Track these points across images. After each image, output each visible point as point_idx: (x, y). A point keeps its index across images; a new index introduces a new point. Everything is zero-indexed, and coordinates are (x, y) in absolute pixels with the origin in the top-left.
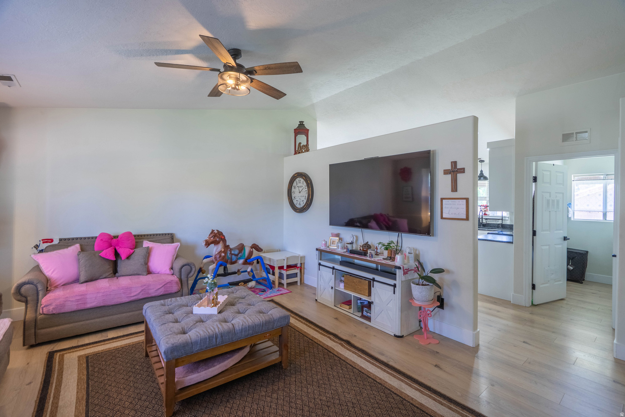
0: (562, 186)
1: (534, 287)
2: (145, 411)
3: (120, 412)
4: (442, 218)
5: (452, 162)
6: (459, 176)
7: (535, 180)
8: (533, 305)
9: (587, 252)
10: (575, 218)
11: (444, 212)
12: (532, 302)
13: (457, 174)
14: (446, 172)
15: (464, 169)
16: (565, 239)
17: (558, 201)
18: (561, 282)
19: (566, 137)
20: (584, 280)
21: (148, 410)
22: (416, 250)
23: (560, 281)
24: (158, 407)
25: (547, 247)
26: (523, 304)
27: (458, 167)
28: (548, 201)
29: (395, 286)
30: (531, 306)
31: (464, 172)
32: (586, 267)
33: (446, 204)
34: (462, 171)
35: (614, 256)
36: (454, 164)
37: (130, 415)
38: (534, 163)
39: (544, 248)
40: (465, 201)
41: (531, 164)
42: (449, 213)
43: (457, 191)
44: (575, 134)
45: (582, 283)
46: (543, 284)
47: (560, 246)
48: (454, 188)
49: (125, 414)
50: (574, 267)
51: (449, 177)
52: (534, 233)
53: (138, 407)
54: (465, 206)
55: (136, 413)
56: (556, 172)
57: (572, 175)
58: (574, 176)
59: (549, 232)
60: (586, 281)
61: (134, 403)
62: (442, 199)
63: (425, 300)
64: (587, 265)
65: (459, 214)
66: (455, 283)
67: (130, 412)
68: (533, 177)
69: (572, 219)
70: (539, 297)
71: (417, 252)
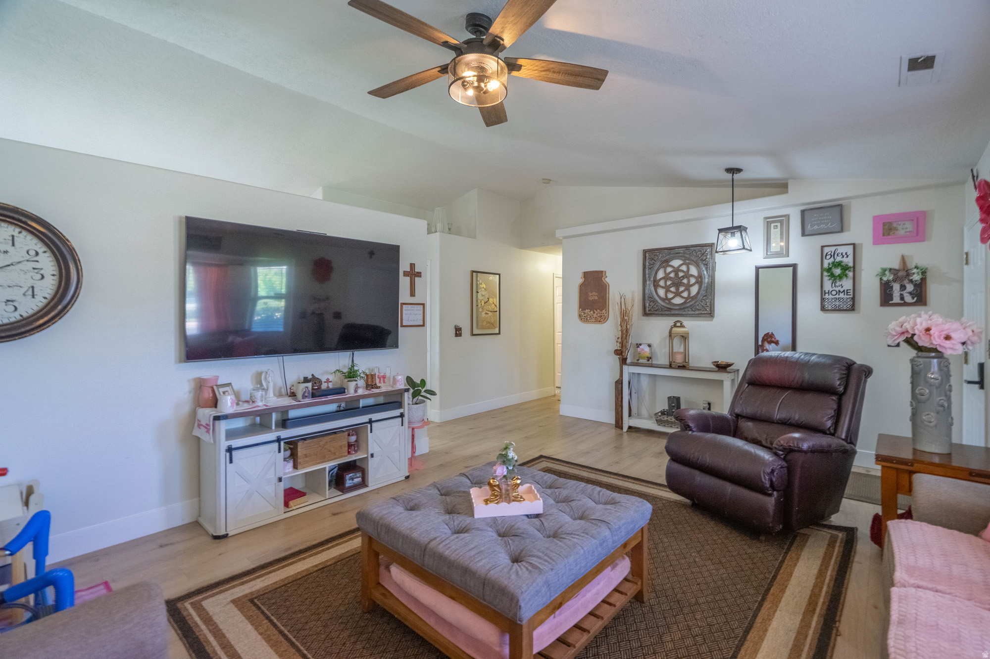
2: (653, 627)
3: (677, 653)
4: (403, 325)
5: (410, 263)
6: (417, 279)
11: (404, 318)
13: (414, 277)
14: (406, 274)
21: (650, 624)
24: (638, 618)
27: (416, 270)
29: (402, 416)
31: (421, 277)
33: (406, 310)
34: (419, 275)
36: (413, 265)
37: (672, 638)
40: (421, 306)
42: (408, 320)
43: (415, 296)
48: (413, 293)
49: (674, 645)
51: (408, 279)
53: (653, 639)
54: (421, 312)
55: (664, 633)
61: (652, 650)
62: (403, 304)
65: (417, 320)
67: (668, 642)
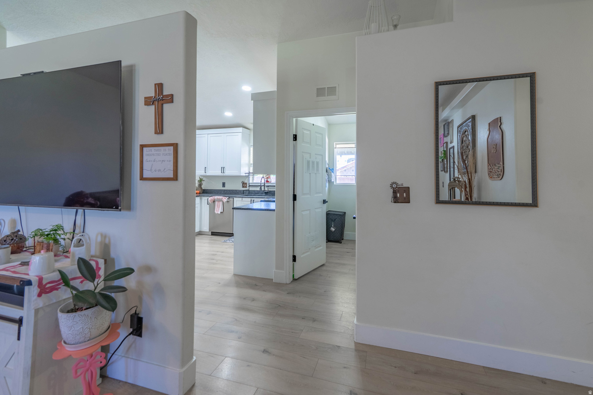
0: (321, 148)
1: (294, 259)
4: (142, 178)
5: (155, 84)
6: (166, 107)
7: (295, 138)
8: (294, 280)
9: (345, 213)
10: (337, 183)
11: (144, 168)
12: (293, 275)
13: (162, 104)
14: (148, 101)
15: (172, 95)
16: (325, 202)
17: (318, 163)
18: (321, 248)
19: (320, 92)
20: (343, 239)
22: (105, 237)
23: (320, 246)
25: (308, 212)
26: (284, 282)
27: (165, 93)
28: (308, 162)
29: (20, 322)
30: (292, 282)
31: (172, 102)
32: (344, 227)
33: (148, 155)
34: (170, 99)
35: (354, 218)
36: (159, 87)
38: (294, 119)
39: (304, 213)
40: (172, 148)
41: (291, 120)
42: (151, 170)
43: (162, 133)
44: (326, 88)
45: (341, 243)
46: (304, 253)
47: (320, 210)
48: (159, 129)
50: (336, 228)
52: (295, 198)
54: (171, 158)
56: (316, 132)
57: (335, 143)
58: (336, 144)
59: (310, 196)
60: (345, 240)
62: (142, 147)
63: (82, 339)
64: (345, 225)
65: (165, 171)
66: (159, 289)
68: (294, 135)
69: (335, 184)
70: (301, 269)
71: (107, 241)
